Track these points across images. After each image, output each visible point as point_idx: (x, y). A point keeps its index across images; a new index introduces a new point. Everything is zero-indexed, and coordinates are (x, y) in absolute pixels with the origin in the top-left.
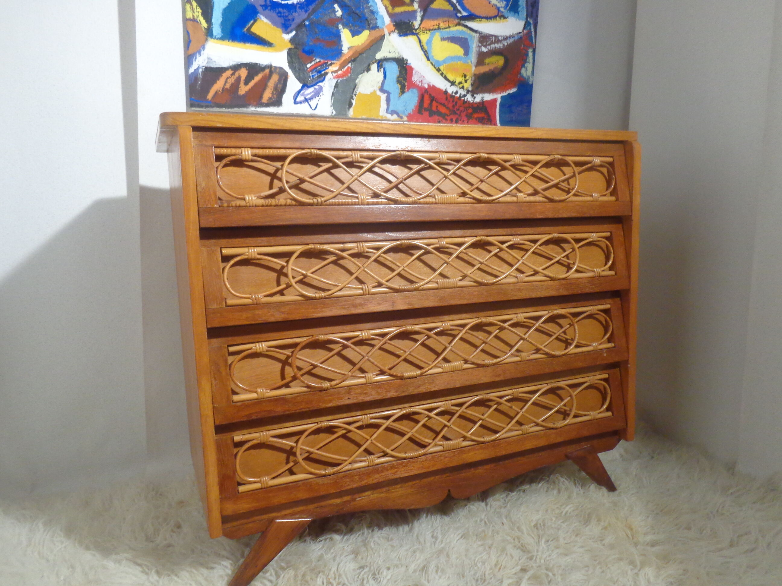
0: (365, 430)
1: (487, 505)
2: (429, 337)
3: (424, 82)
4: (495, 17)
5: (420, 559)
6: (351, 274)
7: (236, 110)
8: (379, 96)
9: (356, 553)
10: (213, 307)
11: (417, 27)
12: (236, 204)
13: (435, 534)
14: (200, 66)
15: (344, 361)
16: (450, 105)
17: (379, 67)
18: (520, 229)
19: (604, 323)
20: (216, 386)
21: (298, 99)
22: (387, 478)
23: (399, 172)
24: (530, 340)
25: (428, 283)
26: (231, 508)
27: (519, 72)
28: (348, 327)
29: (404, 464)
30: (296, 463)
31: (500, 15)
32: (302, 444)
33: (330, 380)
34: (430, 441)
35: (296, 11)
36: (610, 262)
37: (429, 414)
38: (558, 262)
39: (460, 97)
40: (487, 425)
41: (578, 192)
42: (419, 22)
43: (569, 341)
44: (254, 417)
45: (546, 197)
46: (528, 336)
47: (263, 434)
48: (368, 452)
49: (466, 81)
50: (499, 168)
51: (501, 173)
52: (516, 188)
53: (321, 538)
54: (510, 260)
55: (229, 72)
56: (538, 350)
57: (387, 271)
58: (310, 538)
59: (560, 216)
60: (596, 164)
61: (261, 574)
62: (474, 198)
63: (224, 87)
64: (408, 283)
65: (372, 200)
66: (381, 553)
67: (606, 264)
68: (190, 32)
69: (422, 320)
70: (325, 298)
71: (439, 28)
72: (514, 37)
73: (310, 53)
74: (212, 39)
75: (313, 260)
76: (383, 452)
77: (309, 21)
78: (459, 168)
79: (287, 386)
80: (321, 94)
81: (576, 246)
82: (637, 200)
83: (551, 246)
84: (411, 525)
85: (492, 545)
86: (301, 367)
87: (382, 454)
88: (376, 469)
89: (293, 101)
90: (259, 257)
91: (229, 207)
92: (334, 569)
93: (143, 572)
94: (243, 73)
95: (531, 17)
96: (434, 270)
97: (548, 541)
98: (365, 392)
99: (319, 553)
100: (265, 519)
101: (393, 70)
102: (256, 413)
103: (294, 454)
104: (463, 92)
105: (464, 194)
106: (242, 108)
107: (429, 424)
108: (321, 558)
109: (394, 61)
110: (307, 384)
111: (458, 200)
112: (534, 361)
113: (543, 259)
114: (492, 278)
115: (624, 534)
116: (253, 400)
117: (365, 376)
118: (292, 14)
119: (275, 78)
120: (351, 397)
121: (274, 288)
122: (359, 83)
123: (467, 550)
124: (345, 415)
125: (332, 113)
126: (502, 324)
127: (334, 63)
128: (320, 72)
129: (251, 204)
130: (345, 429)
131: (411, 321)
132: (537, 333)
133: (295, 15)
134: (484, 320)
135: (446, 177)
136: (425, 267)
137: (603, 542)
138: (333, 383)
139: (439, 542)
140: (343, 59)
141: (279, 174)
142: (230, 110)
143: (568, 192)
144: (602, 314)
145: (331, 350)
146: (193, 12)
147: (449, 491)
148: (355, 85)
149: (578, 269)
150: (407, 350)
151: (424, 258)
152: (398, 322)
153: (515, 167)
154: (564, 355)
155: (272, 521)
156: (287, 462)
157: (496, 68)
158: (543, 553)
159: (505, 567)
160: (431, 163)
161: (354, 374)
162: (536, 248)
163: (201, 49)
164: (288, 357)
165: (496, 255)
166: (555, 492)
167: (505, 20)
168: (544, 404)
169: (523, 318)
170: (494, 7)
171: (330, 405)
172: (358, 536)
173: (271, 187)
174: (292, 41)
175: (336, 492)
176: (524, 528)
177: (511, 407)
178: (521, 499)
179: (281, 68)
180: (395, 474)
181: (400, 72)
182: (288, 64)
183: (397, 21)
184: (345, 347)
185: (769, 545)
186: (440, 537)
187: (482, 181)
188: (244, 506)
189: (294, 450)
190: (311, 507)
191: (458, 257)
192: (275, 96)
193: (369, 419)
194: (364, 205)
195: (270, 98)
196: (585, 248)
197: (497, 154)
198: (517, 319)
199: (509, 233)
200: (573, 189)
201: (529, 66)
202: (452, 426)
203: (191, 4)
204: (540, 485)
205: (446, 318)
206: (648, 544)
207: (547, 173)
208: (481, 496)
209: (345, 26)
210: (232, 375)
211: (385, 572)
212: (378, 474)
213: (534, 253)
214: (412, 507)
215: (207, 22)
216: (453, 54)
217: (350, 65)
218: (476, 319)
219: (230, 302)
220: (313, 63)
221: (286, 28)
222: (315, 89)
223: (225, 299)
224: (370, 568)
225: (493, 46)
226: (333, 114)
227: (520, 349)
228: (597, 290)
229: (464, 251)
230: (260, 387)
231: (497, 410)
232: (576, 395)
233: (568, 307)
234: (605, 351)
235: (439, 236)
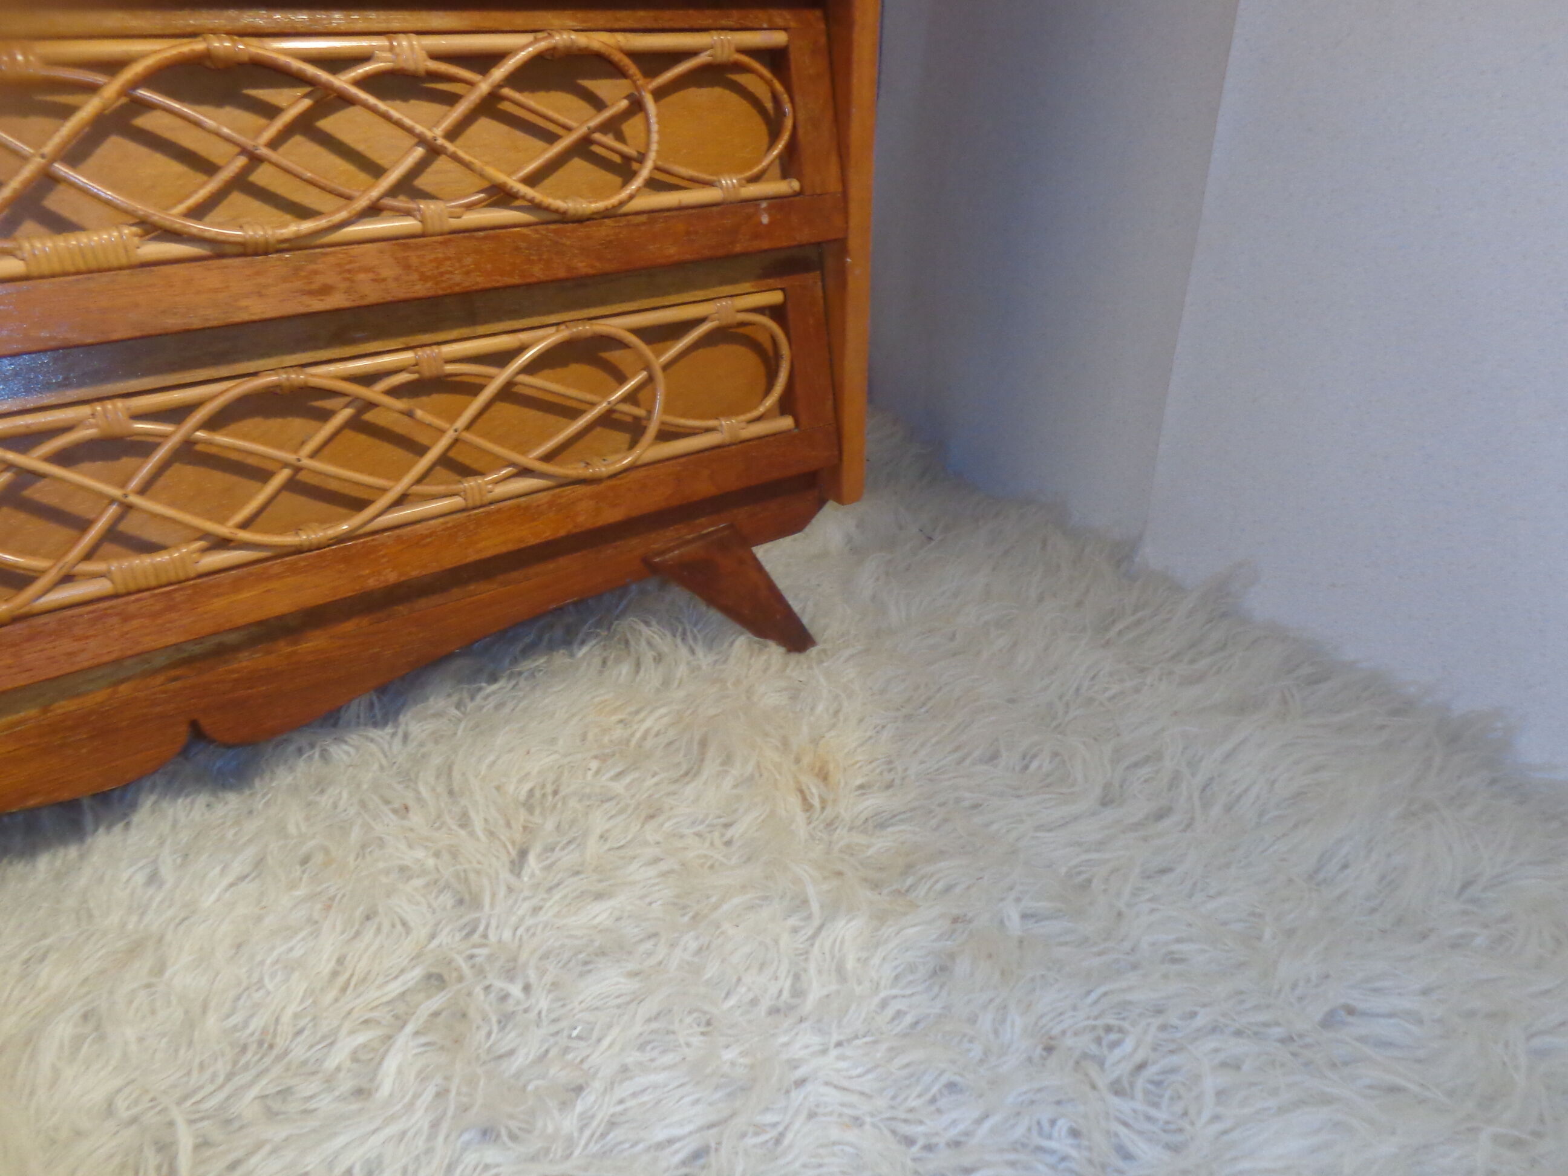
1: (392, 736)
19: (769, 105)
34: (43, 563)
43: (627, 162)
56: (500, 196)
85: (338, 896)
112: (481, 234)
123: (249, 925)
132: (486, 121)
134: (219, 46)
144: (756, 67)
147: (193, 723)
154: (604, 213)
159: (363, 981)
166: (625, 670)
168: (546, 397)
177: (409, 414)
178: (510, 705)
186: (170, 880)
198: (393, 57)
206: (863, 827)
231: (356, 424)
232: (666, 367)
233: (622, 25)
234: (764, 205)
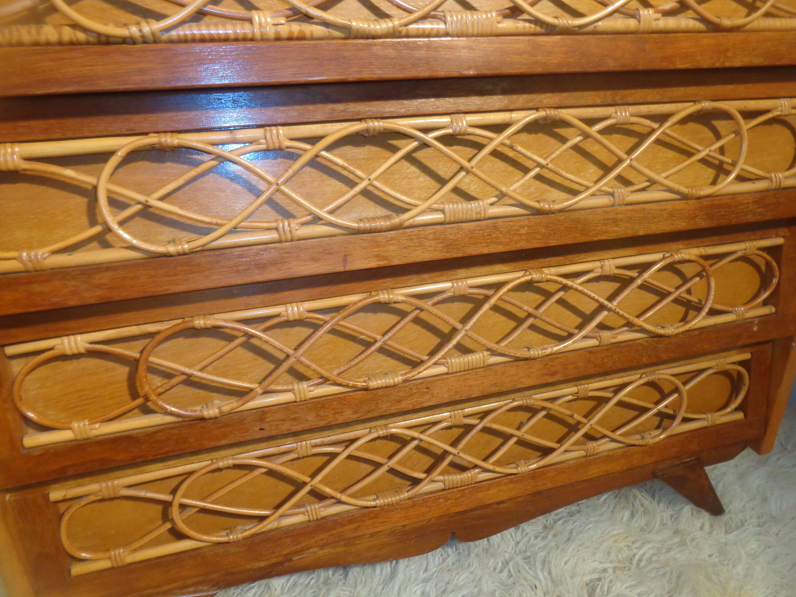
15: (256, 357)
18: (632, 91)
19: (764, 269)
24: (621, 312)
25: (423, 212)
29: (372, 515)
32: (184, 496)
34: (423, 475)
38: (702, 161)
43: (697, 305)
45: (703, 19)
46: (618, 304)
47: (108, 485)
54: (605, 158)
57: (339, 185)
59: (727, 64)
62: (537, 21)
64: (385, 213)
65: (288, 29)
70: (191, 253)
76: (333, 498)
81: (746, 126)
83: (693, 127)
87: (332, 501)
88: (321, 524)
90: (26, 165)
96: (443, 182)
98: (293, 416)
102: (74, 465)
105: (515, 12)
112: (623, 344)
113: (671, 154)
114: (565, 196)
116: (68, 443)
117: (294, 390)
120: (266, 426)
130: (263, 466)
131: (389, 282)
132: (641, 292)
134: (535, 275)
136: (422, 174)
144: (764, 254)
147: (453, 534)
149: (741, 174)
151: (418, 156)
154: (683, 332)
161: (270, 388)
162: (664, 132)
165: (576, 148)
169: (614, 267)
177: (571, 416)
180: (356, 530)
184: (249, 337)
191: (494, 154)
193: (308, 447)
194: (266, 40)
198: (603, 270)
199: (609, 101)
205: (462, 271)
210: (15, 399)
212: (328, 530)
213: (657, 141)
218: (523, 274)
227: (602, 325)
229: (508, 141)
230: (78, 418)
231: (547, 417)
232: (688, 391)
234: (757, 320)
235: (453, 109)
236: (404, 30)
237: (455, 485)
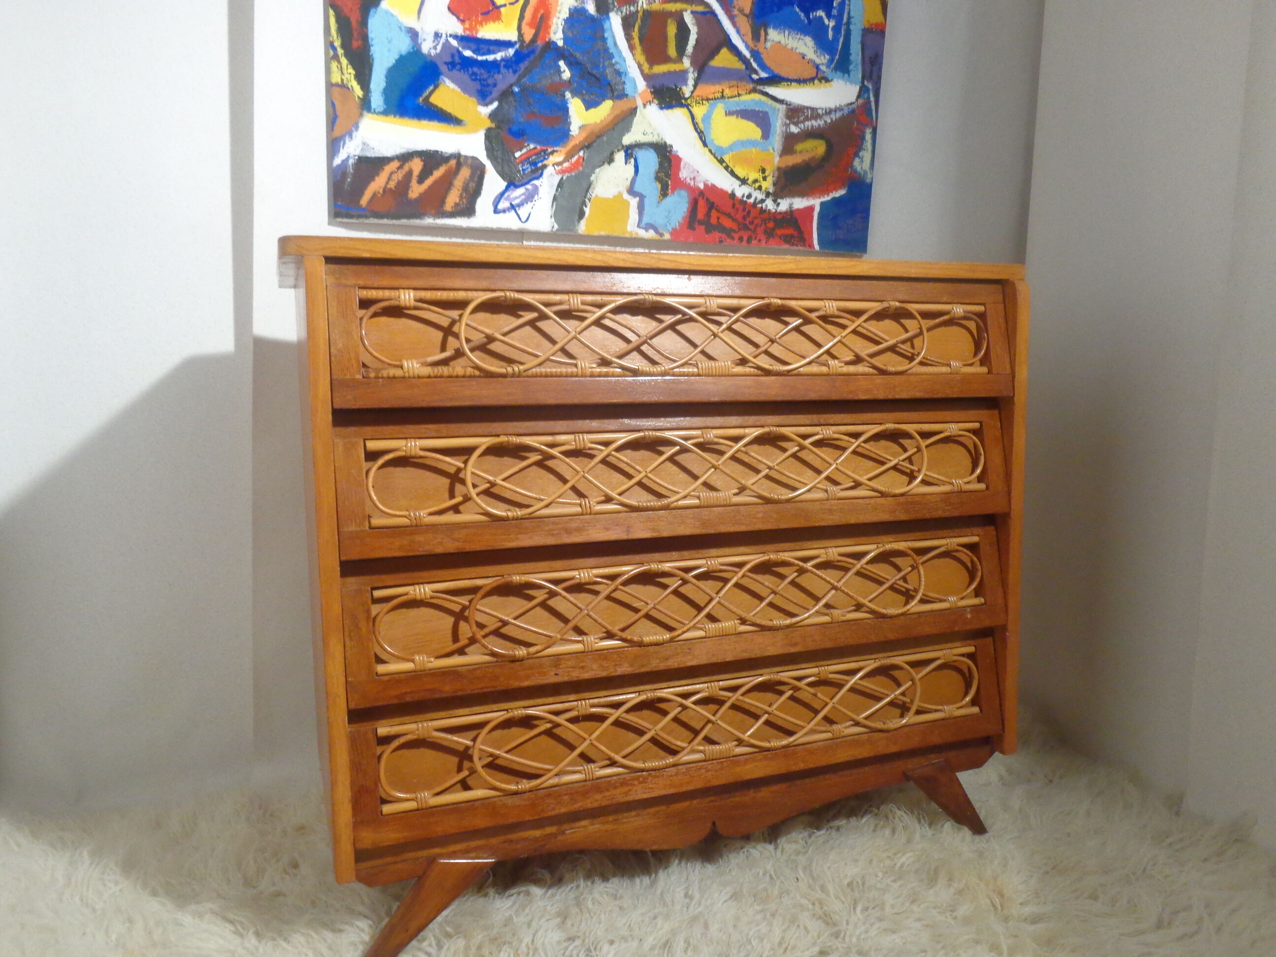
0: (582, 724)
1: (776, 848)
2: (685, 582)
3: (698, 179)
4: (812, 80)
5: (664, 928)
6: (565, 481)
7: (404, 221)
8: (627, 201)
9: (564, 916)
10: (350, 529)
11: (687, 95)
12: (388, 374)
13: (690, 892)
14: (351, 155)
15: (551, 616)
16: (739, 216)
17: (628, 157)
18: (833, 415)
19: (969, 565)
20: (351, 649)
21: (501, 206)
22: (615, 801)
23: (643, 325)
24: (846, 590)
25: (685, 497)
26: (369, 838)
27: (850, 164)
28: (558, 564)
29: (641, 779)
30: (473, 771)
31: (819, 76)
32: (482, 744)
33: (528, 645)
34: (684, 745)
35: (499, 72)
36: (978, 471)
37: (684, 702)
38: (895, 468)
39: (755, 204)
40: (776, 722)
41: (927, 359)
42: (691, 88)
43: (911, 592)
44: (408, 699)
45: (874, 367)
46: (844, 584)
47: (423, 727)
48: (586, 758)
49: (765, 179)
50: (800, 321)
51: (804, 329)
52: (828, 352)
53: (512, 891)
54: (817, 463)
55: (395, 164)
56: (859, 607)
57: (621, 478)
58: (493, 890)
59: (897, 397)
60: (956, 316)
61: (414, 943)
62: (759, 368)
63: (385, 187)
64: (655, 498)
65: (598, 370)
66: (603, 916)
67: (973, 471)
68: (336, 103)
69: (675, 554)
70: (521, 519)
71: (723, 97)
72: (843, 110)
73: (520, 135)
74: (370, 115)
75: (507, 460)
76: (610, 759)
77: (520, 87)
78: (737, 321)
79: (461, 652)
80: (536, 197)
81: (923, 443)
82: (1023, 373)
83: (883, 443)
84: (653, 875)
85: (777, 911)
86: (484, 622)
87: (608, 762)
88: (596, 785)
89: (492, 209)
90: (422, 453)
91: (379, 378)
92: (527, 940)
93: (237, 933)
94: (417, 165)
95: (870, 78)
96: (696, 477)
97: (867, 909)
98: (582, 664)
99: (507, 914)
100: (422, 857)
101: (650, 161)
102: (411, 693)
103: (470, 758)
104: (760, 196)
105: (743, 361)
106: (413, 218)
107: (684, 717)
108: (508, 921)
109: (651, 147)
110: (491, 650)
111: (734, 370)
112: (853, 622)
113: (871, 464)
114: (787, 491)
115: (989, 902)
116: (410, 672)
117: (583, 641)
118: (493, 76)
119: (465, 173)
120: (560, 671)
121: (445, 501)
122: (595, 181)
123: (738, 918)
124: (550, 700)
125: (553, 227)
126: (801, 564)
127: (556, 151)
128: (534, 164)
129: (411, 374)
130: (550, 721)
131: (657, 556)
132: (860, 579)
133: (498, 77)
134: (773, 557)
135: (715, 335)
136: (681, 472)
137: (955, 914)
138: (532, 650)
139: (695, 904)
140: (571, 144)
141: (455, 329)
142: (394, 222)
143: (911, 359)
144: (965, 550)
145: (530, 598)
146: (342, 73)
147: (714, 823)
148: (590, 185)
149: (925, 479)
150: (649, 602)
151: (679, 458)
152: (638, 558)
153: (825, 319)
154: (903, 614)
155: (432, 860)
156: (460, 769)
157: (813, 158)
158: (856, 926)
159: (794, 948)
160: (691, 313)
161: (566, 637)
162: (858, 446)
163: (353, 129)
164: (464, 608)
165: (794, 456)
166: (887, 832)
167: (827, 84)
168: (868, 691)
169: (836, 554)
170: (811, 65)
171: (526, 684)
172: (569, 891)
173: (443, 349)
174: (492, 116)
175: (535, 820)
176: (830, 887)
177: (815, 695)
178: (831, 842)
179: (474, 159)
180: (626, 794)
181: (661, 164)
182: (485, 153)
183: (657, 86)
184: (552, 594)
185: (1219, 930)
186: (697, 896)
187: (772, 341)
188: (390, 836)
189: (470, 752)
190: (494, 841)
191: (733, 458)
192: (464, 201)
193: (588, 706)
194: (586, 376)
195: (456, 205)
196: (940, 446)
197: (796, 299)
198: (827, 556)
199: (816, 422)
200: (919, 354)
201: (866, 155)
202: (719, 722)
203: (339, 62)
204: (864, 820)
205: (714, 552)
206: (1026, 919)
207: (875, 328)
208: (769, 835)
209: (575, 94)
210: (377, 633)
211: (606, 947)
212: (601, 792)
213: (854, 452)
214: (655, 847)
215: (362, 88)
216: (744, 137)
217: (581, 153)
218: (762, 555)
219: (375, 522)
220: (524, 151)
221: (483, 97)
222: (527, 189)
223: (369, 517)
224: (584, 941)
225: (808, 124)
226: (555, 229)
227: (832, 603)
228: (956, 513)
229: (743, 449)
230: (419, 653)
231: (792, 698)
232: (920, 679)
233: (911, 539)
234: (969, 610)
235: (703, 425)
236: (671, 372)
237: (715, 757)
